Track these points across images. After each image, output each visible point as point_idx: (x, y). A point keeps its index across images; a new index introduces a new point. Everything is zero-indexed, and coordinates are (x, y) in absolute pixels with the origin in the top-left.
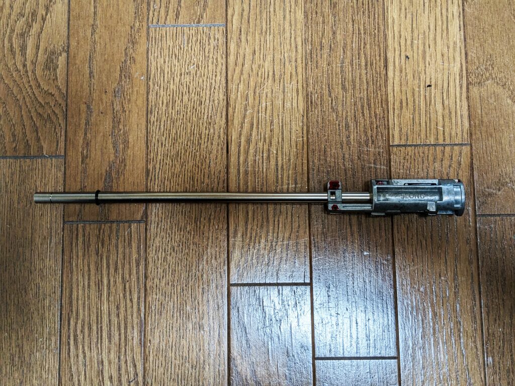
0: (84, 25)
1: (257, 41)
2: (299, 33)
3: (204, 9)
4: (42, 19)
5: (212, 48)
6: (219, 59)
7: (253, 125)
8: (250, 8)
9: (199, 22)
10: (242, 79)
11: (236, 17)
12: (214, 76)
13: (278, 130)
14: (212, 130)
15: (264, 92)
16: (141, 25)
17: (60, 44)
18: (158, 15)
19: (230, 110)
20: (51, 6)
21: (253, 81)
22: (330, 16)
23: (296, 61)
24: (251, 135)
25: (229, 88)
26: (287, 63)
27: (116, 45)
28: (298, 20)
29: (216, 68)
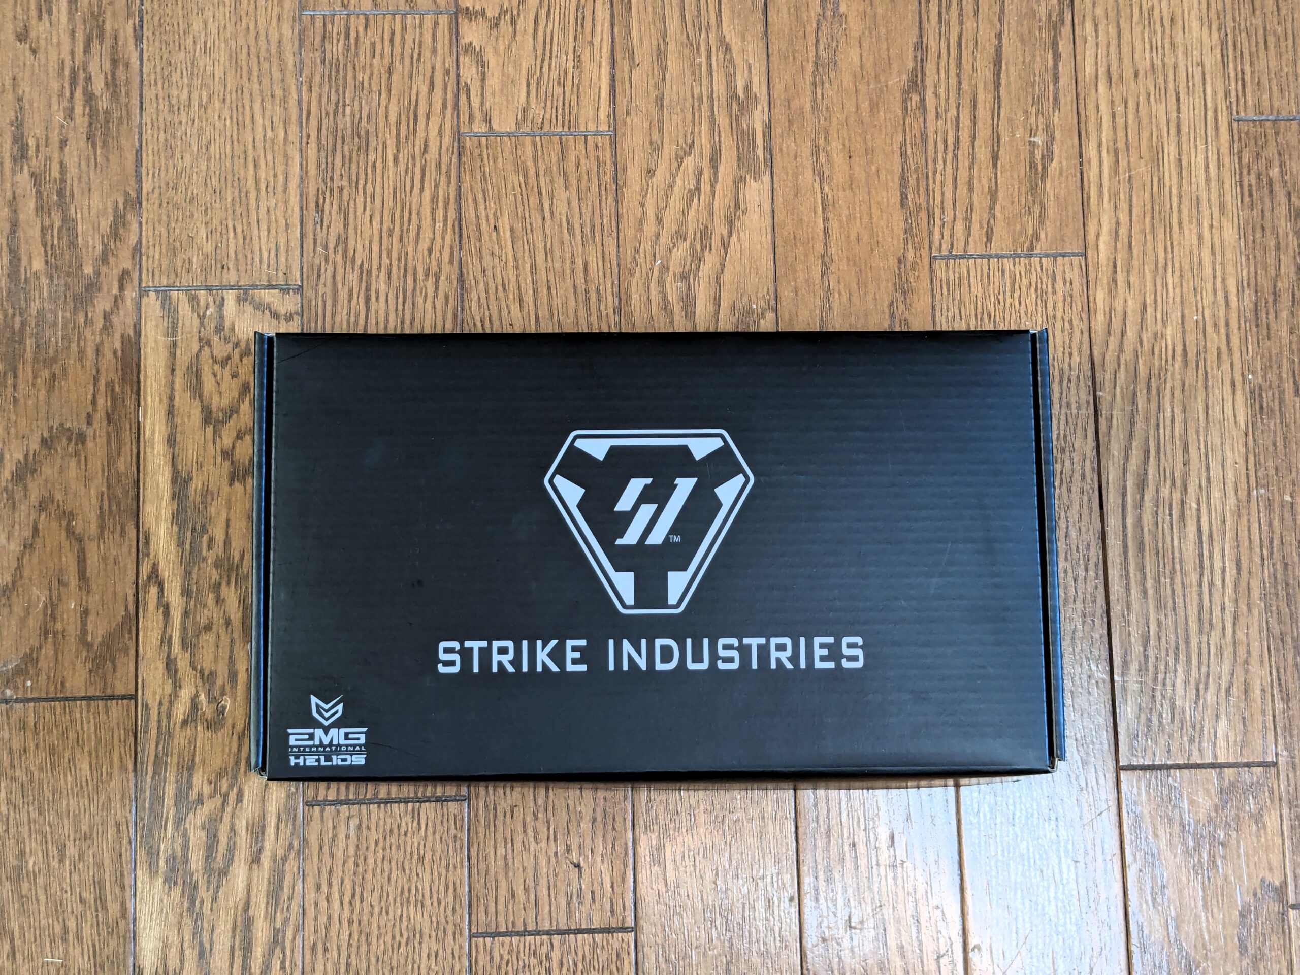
0: (806, 256)
1: (1149, 285)
2: (1230, 269)
3: (1042, 223)
4: (723, 244)
5: (1061, 299)
6: (1075, 322)
7: (1148, 452)
8: (1131, 220)
9: (1032, 248)
10: (1123, 361)
11: (1104, 238)
12: (1067, 355)
13: (1197, 461)
14: (1067, 463)
15: (1168, 386)
16: (918, 255)
17: (760, 295)
18: (952, 236)
19: (1102, 422)
20: (739, 218)
21: (1144, 365)
22: (1291, 235)
23: (1227, 324)
24: (1146, 474)
25: (1098, 380)
26: (1210, 329)
27: (872, 296)
28: (1227, 243)
29: (1071, 340)
